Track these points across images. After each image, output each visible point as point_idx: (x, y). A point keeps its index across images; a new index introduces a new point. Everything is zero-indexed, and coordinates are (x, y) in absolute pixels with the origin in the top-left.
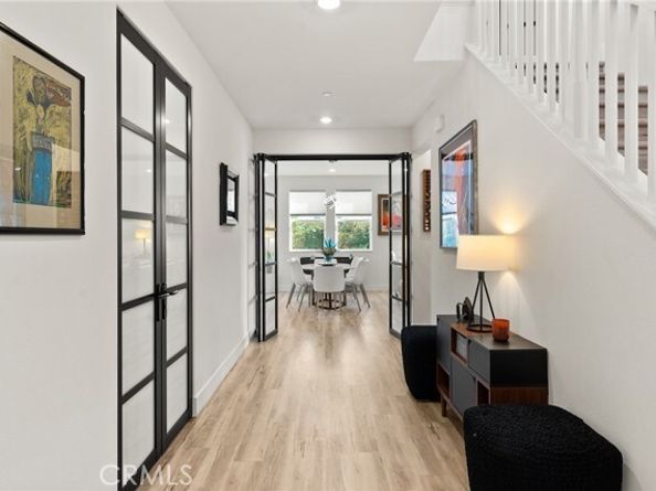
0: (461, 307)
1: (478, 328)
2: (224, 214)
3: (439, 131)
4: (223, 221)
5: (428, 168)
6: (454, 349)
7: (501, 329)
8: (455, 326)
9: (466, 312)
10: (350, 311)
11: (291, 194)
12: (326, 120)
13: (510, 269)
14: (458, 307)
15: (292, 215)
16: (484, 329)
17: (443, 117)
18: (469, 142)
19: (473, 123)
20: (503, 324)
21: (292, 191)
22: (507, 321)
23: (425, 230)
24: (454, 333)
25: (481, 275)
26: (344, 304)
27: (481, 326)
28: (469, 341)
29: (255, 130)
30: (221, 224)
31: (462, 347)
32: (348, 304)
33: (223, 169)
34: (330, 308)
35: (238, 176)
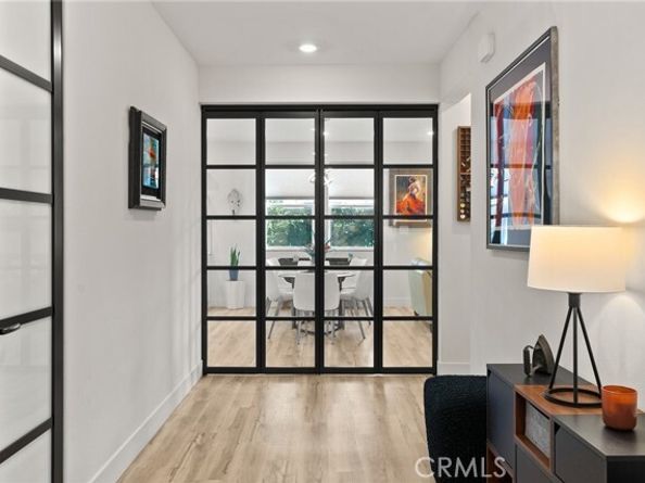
0: (531, 352)
1: (569, 398)
2: (136, 190)
3: (487, 59)
4: (134, 202)
5: (467, 123)
6: (521, 430)
7: (620, 406)
8: (520, 388)
9: (541, 364)
10: (349, 338)
12: (308, 48)
13: (629, 289)
14: (526, 353)
16: (582, 400)
17: (493, 35)
18: (542, 68)
19: (550, 33)
20: (625, 399)
22: (632, 392)
23: (459, 219)
24: (522, 402)
25: (574, 299)
26: (340, 326)
27: (576, 391)
28: (556, 427)
29: (201, 67)
30: (130, 207)
31: (539, 432)
33: (135, 116)
35: (165, 132)
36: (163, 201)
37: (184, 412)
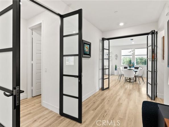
5: (164, 36)
10: (137, 84)
11: (122, 50)
12: (122, 24)
15: (122, 56)
21: (122, 49)
26: (136, 81)
29: (103, 32)
32: (137, 81)
34: (130, 82)
35: (91, 43)
36: (90, 56)
37: (96, 94)
